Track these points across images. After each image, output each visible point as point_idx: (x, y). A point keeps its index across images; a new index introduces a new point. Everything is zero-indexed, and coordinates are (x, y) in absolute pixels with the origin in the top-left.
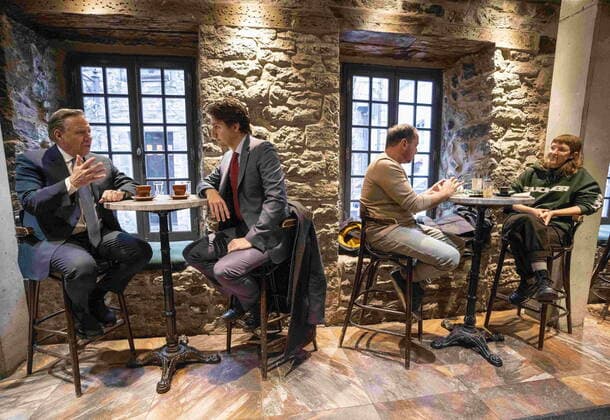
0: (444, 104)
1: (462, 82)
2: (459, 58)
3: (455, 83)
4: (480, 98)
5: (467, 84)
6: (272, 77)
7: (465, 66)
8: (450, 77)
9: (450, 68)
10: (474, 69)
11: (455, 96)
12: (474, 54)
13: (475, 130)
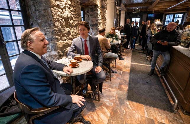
0: (85, 17)
1: (90, 12)
2: (89, 6)
3: (88, 12)
4: (95, 17)
5: (91, 13)
6: (69, 10)
7: (91, 9)
8: (87, 11)
9: (86, 8)
10: (93, 9)
11: (88, 16)
12: (93, 6)
13: (95, 25)
